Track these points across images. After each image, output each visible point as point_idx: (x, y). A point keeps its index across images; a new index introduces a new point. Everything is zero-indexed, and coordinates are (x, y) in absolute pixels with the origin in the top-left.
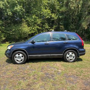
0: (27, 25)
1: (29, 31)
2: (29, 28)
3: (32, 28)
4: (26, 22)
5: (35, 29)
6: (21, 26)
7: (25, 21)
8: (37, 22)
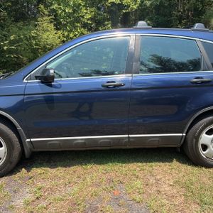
0: (52, 24)
1: (58, 41)
2: (60, 32)
3: (66, 34)
4: (49, 16)
5: (75, 35)
6: (36, 26)
7: (46, 13)
8: (83, 17)
